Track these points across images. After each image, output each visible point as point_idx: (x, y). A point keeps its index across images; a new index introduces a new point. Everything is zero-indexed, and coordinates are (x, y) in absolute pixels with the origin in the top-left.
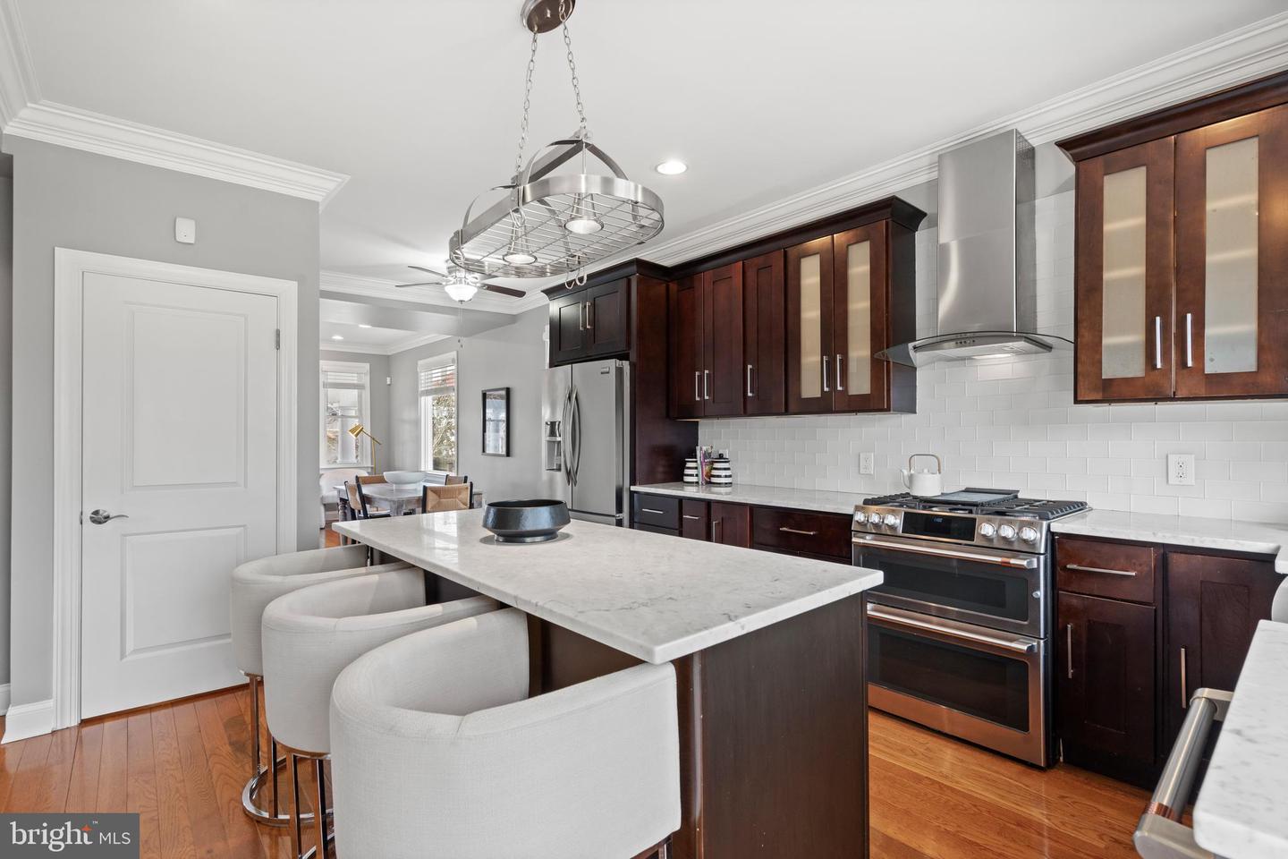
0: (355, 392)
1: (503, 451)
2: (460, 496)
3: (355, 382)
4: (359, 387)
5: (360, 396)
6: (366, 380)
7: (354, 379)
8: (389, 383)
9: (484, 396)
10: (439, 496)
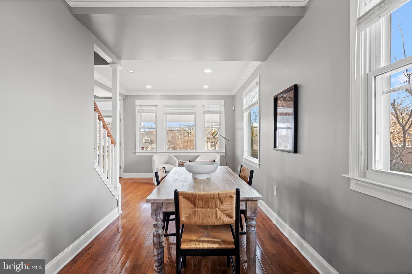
0: (218, 115)
1: (291, 147)
2: (222, 207)
3: (219, 110)
4: (219, 112)
5: (220, 117)
6: (223, 109)
7: (218, 108)
8: (234, 109)
9: (276, 100)
10: (195, 204)
